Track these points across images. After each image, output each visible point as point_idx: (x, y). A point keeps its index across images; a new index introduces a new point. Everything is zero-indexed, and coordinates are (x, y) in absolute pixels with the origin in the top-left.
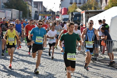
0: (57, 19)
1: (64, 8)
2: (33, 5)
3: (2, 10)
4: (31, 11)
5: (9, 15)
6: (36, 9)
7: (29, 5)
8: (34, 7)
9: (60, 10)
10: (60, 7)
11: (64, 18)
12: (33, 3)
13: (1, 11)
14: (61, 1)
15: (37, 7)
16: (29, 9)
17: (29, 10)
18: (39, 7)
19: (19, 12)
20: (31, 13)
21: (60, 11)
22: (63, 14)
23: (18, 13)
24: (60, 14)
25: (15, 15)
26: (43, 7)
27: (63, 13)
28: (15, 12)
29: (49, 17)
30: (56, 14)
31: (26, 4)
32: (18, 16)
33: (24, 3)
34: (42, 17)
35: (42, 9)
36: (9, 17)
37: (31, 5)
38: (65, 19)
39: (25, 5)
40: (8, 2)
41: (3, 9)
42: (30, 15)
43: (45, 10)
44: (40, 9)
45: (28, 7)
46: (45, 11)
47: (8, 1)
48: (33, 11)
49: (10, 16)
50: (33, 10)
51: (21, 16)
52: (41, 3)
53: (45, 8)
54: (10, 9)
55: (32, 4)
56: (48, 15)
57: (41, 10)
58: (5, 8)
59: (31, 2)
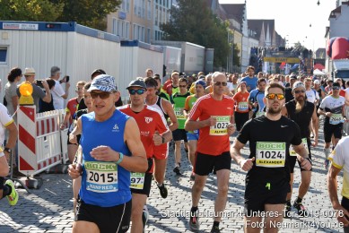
0: (317, 72)
1: (340, 40)
2: (246, 31)
3: (156, 44)
4: (240, 48)
5: (176, 61)
6: (254, 43)
7: (235, 29)
8: (250, 36)
9: (328, 46)
10: (326, 36)
11: (340, 68)
12: (245, 24)
13: (153, 47)
14: (331, 16)
15: (257, 37)
16: (235, 42)
17: (235, 46)
18: (262, 35)
19: (206, 50)
20: (239, 55)
21: (327, 49)
22: (336, 58)
23: (202, 54)
24: (327, 56)
25: (191, 59)
26: (274, 35)
27: (335, 53)
28: (193, 50)
29: (292, 65)
30: (314, 56)
31: (224, 27)
32: (201, 62)
33: (219, 25)
34: (273, 67)
35: (274, 41)
36: (175, 65)
37: (241, 31)
38: (340, 73)
39: (222, 31)
40: (171, 22)
41: (158, 42)
42: (236, 61)
43: (281, 45)
44: (267, 42)
45: (232, 36)
46: (282, 49)
47: (173, 20)
48: (244, 49)
49: (179, 63)
50: (244, 44)
51: (211, 62)
52: (271, 23)
53: (280, 40)
54: (178, 42)
55: (242, 26)
56: (290, 60)
57: (268, 46)
58: (163, 39)
59: (241, 23)
